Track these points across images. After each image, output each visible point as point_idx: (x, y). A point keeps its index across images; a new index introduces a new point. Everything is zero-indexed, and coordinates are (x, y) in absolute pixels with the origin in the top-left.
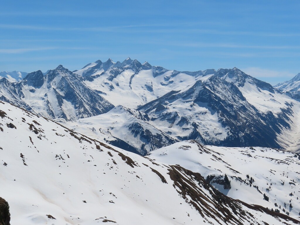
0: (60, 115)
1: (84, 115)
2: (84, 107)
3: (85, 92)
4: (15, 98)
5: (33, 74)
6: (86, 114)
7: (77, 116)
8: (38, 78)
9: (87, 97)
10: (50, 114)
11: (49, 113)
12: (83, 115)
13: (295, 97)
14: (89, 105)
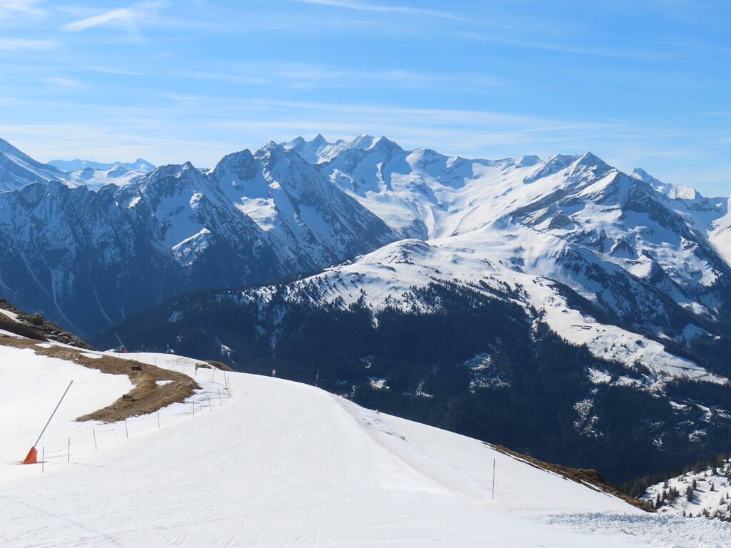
0: (305, 235)
1: (343, 236)
2: (340, 221)
3: (332, 191)
4: (223, 201)
5: (234, 156)
6: (346, 233)
7: (332, 236)
8: (246, 165)
9: (337, 202)
10: (288, 233)
11: (285, 231)
12: (341, 236)
13: (692, 208)
14: (345, 217)
